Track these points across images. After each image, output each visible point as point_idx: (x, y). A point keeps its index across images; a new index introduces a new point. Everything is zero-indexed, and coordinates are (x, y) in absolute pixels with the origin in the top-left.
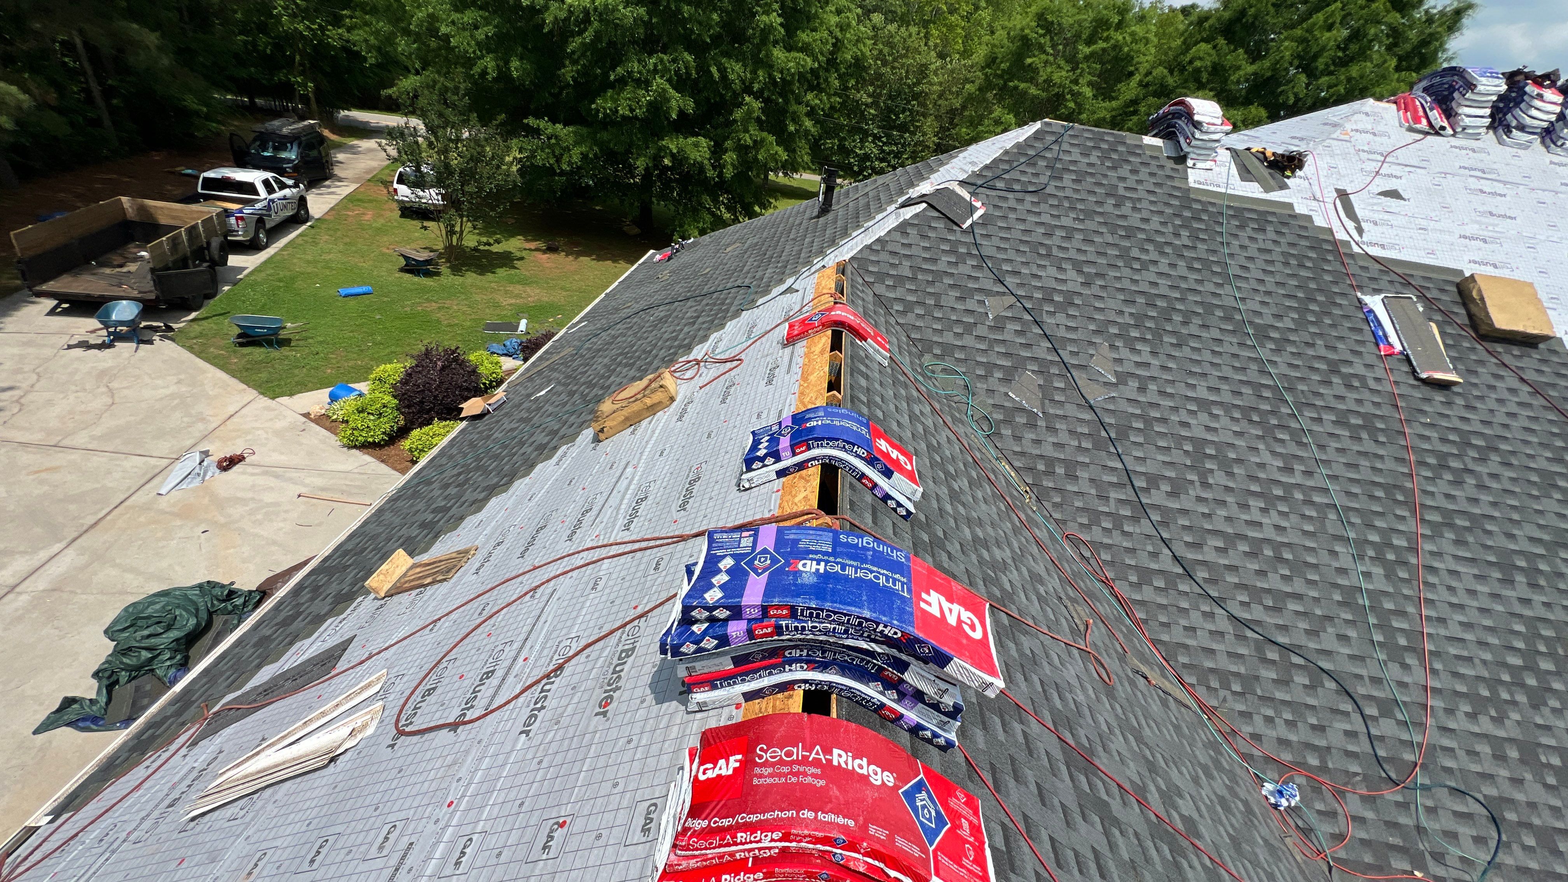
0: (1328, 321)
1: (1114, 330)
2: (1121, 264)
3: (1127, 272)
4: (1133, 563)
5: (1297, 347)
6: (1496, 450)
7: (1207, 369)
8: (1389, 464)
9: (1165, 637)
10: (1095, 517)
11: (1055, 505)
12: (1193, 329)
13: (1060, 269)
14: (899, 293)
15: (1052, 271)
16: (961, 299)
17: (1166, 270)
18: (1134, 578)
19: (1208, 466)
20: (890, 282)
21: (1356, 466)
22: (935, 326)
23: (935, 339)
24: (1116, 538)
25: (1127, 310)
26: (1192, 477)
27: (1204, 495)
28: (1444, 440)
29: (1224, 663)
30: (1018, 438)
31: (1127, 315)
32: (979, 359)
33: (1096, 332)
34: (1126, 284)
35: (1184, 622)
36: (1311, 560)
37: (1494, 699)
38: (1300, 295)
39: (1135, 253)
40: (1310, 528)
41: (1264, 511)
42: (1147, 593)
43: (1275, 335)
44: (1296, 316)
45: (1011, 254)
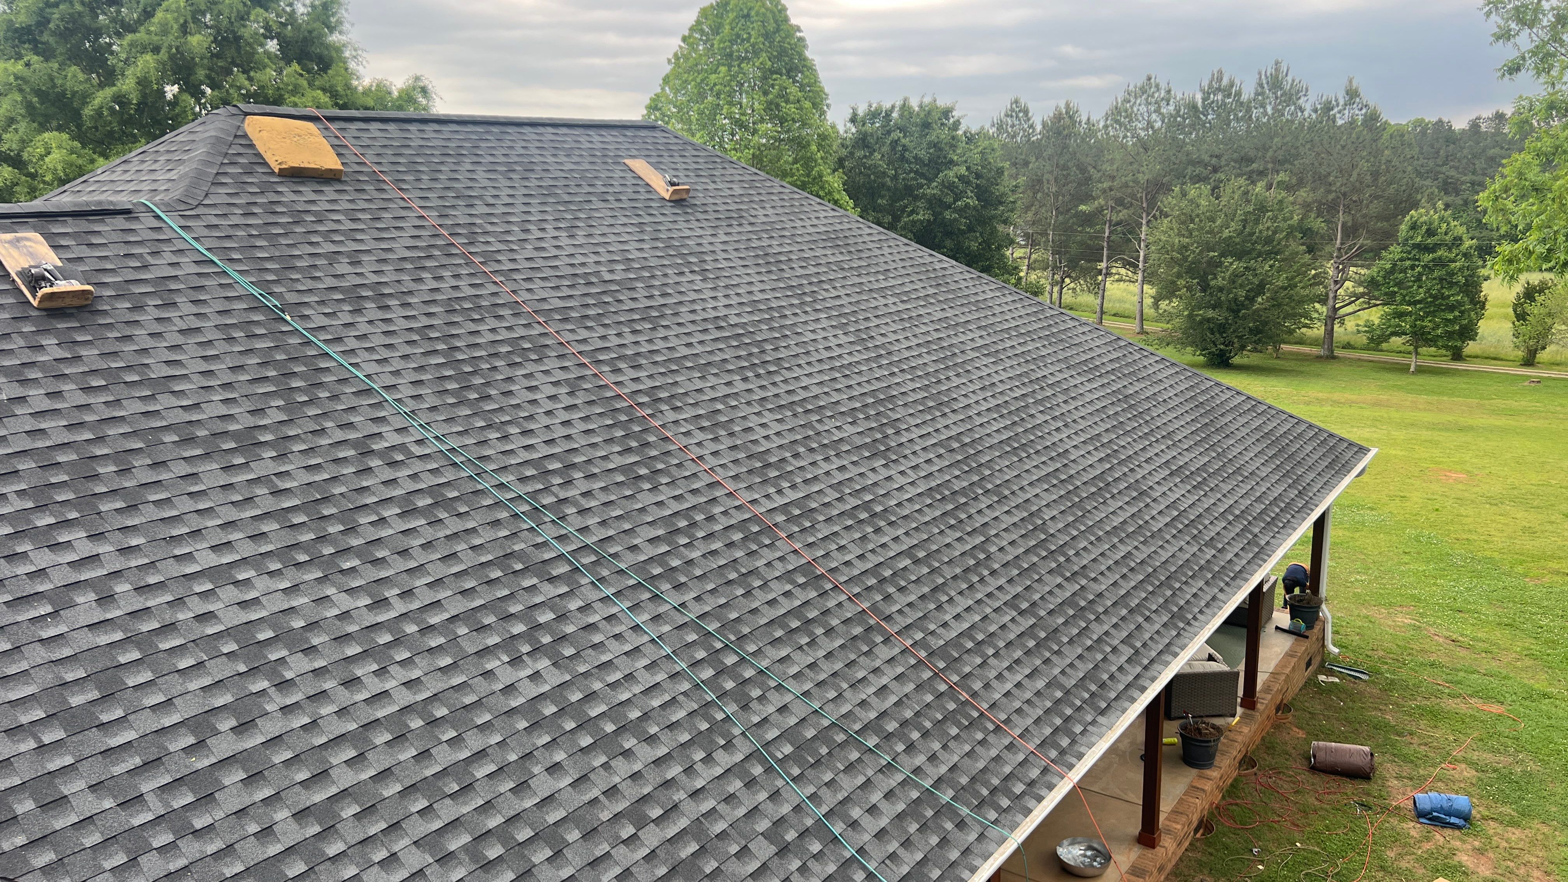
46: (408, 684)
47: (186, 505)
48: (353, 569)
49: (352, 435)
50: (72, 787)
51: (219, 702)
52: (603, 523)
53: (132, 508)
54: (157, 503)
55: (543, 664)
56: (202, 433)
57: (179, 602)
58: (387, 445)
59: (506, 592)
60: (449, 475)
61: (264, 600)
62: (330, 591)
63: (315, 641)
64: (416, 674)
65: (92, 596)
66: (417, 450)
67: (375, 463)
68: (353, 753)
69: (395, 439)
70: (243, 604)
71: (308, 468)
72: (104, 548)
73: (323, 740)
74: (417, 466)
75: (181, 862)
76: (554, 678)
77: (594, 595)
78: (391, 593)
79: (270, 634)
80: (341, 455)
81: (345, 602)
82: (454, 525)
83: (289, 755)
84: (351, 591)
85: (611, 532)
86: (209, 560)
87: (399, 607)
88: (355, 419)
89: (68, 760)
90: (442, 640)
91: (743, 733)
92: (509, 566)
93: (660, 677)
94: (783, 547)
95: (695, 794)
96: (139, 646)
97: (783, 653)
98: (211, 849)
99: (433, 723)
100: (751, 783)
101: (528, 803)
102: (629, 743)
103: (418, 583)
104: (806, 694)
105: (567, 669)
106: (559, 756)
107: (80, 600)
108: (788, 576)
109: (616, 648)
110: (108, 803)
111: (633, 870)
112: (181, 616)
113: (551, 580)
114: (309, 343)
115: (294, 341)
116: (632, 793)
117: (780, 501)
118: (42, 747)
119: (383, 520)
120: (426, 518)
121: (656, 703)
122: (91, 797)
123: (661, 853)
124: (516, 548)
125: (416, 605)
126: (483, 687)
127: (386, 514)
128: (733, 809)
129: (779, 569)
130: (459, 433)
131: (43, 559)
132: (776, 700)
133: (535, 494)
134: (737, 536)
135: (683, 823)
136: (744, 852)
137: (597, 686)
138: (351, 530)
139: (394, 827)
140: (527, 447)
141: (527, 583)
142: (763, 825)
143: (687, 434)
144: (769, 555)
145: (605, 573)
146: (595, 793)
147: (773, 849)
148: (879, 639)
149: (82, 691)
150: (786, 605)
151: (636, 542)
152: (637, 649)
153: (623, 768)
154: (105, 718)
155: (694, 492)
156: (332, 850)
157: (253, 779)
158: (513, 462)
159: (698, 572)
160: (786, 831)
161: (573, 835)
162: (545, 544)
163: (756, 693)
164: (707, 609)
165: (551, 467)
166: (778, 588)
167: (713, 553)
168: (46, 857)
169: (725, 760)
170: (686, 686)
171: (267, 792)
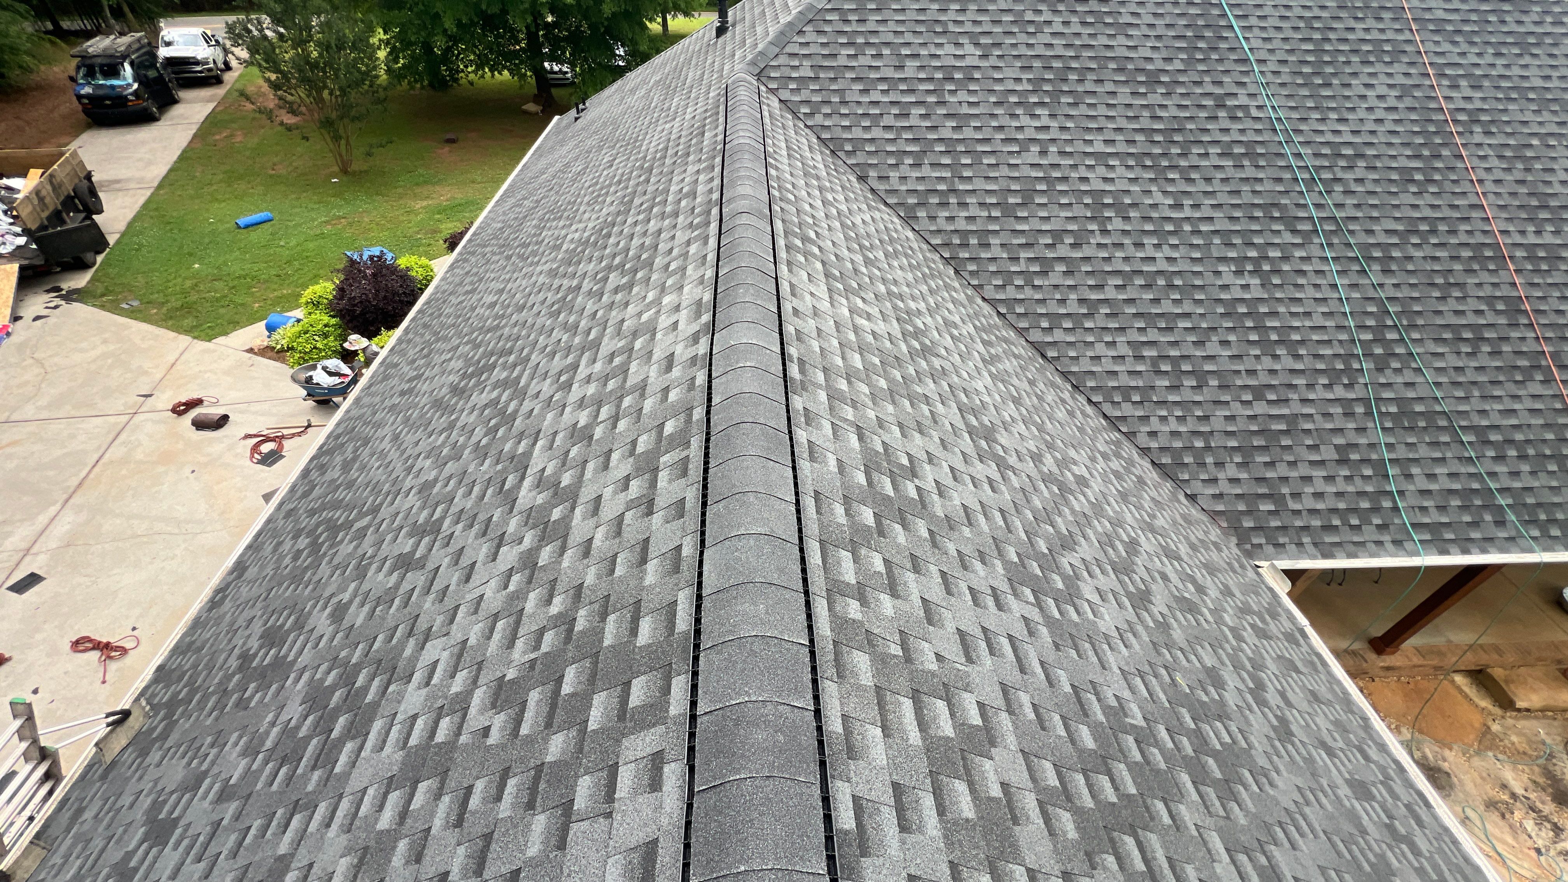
0: (1215, 56)
1: (1013, 99)
2: (1016, 30)
3: (1022, 38)
4: (1044, 311)
5: (1186, 88)
6: (1362, 156)
7: (1103, 123)
8: (1268, 186)
9: (1075, 369)
10: (1008, 277)
11: (971, 273)
12: (1089, 86)
13: (957, 44)
14: (804, 95)
15: (950, 49)
16: (865, 91)
17: (1060, 28)
18: (1045, 324)
19: (1106, 214)
20: (793, 86)
21: (1238, 192)
22: (843, 124)
23: (845, 136)
24: (1028, 293)
25: (1025, 76)
26: (1094, 227)
27: (1103, 242)
28: (1316, 155)
29: (1125, 380)
30: (933, 218)
31: (1025, 81)
32: (888, 149)
33: (997, 104)
34: (1023, 50)
35: (1090, 353)
36: (1198, 282)
37: (1348, 370)
38: (1189, 34)
39: (1029, 16)
40: (1198, 255)
41: (1158, 246)
42: (1058, 335)
43: (1165, 79)
44: (1185, 57)
45: (909, 38)
46: (1169, 259)
47: (1102, 110)
48: (1173, 180)
49: (1218, 91)
50: (994, 241)
51: (1070, 228)
52: (1358, 206)
53: (1076, 104)
54: (1089, 105)
55: (1255, 281)
56: (1130, 66)
57: (1074, 167)
58: (1237, 103)
59: (1258, 228)
60: (1266, 136)
61: (1117, 180)
62: (1154, 188)
63: (1132, 215)
64: (1175, 255)
65: (1038, 149)
66: (1255, 113)
67: (1222, 114)
68: (1120, 283)
69: (1243, 100)
70: (1105, 180)
71: (1179, 106)
72: (1054, 124)
73: (1110, 269)
74: (1249, 124)
75: (1022, 297)
76: (1257, 292)
77: (1318, 253)
78: (1187, 202)
79: (1110, 201)
80: (1204, 103)
81: (1158, 198)
82: (1250, 172)
83: (1090, 269)
84: (1165, 193)
85: (1360, 214)
86: (1099, 147)
87: (1187, 212)
88: (1227, 79)
89: (998, 228)
90: (1201, 242)
91: (1366, 385)
92: (1271, 212)
93: (1330, 323)
94: (1504, 276)
95: (1304, 401)
96: (1048, 183)
97: (1440, 350)
98: (1037, 297)
99: (1171, 286)
100: (1349, 415)
101: (1198, 353)
102: (1281, 351)
103: (1206, 202)
104: (1438, 384)
105: (1268, 291)
106: (1232, 338)
107: (1032, 149)
108: (1490, 300)
109: (1311, 293)
110: (1005, 255)
111: (1238, 418)
112: (1073, 175)
113: (1294, 232)
114: (1224, 15)
115: (1216, 12)
116: (1264, 379)
117: (1532, 239)
118: (990, 217)
119: (1207, 154)
120: (1234, 161)
121: (1315, 337)
122: (999, 249)
123: (1260, 419)
124: (1283, 202)
125: (1198, 215)
126: (1210, 278)
127: (1211, 151)
128: (1325, 422)
129: (1487, 291)
130: (1291, 108)
131: (1025, 121)
132: (1409, 376)
133: (1318, 169)
134: (1466, 253)
135: (1285, 411)
136: (1315, 448)
137: (1282, 309)
138: (1184, 155)
139: (1122, 329)
140: (1336, 132)
141: (1275, 227)
142: (1339, 441)
143: (1484, 158)
144: (1485, 277)
145: (1336, 241)
146: (1241, 368)
147: (1336, 457)
148: (1539, 377)
149: (1015, 197)
150: (1471, 319)
151: (1374, 228)
152: (1325, 299)
153: (1267, 362)
154: (1019, 214)
155: (1453, 207)
156: (1088, 324)
157: (1068, 273)
158: (1318, 140)
159: (1410, 267)
160: (1354, 453)
161: (1214, 382)
162: (1305, 206)
163: (1395, 365)
164: (1399, 295)
165: (1343, 152)
166: (1472, 304)
167: (1435, 259)
168: (972, 267)
169: (1339, 392)
170: (1344, 337)
171: (1071, 283)
